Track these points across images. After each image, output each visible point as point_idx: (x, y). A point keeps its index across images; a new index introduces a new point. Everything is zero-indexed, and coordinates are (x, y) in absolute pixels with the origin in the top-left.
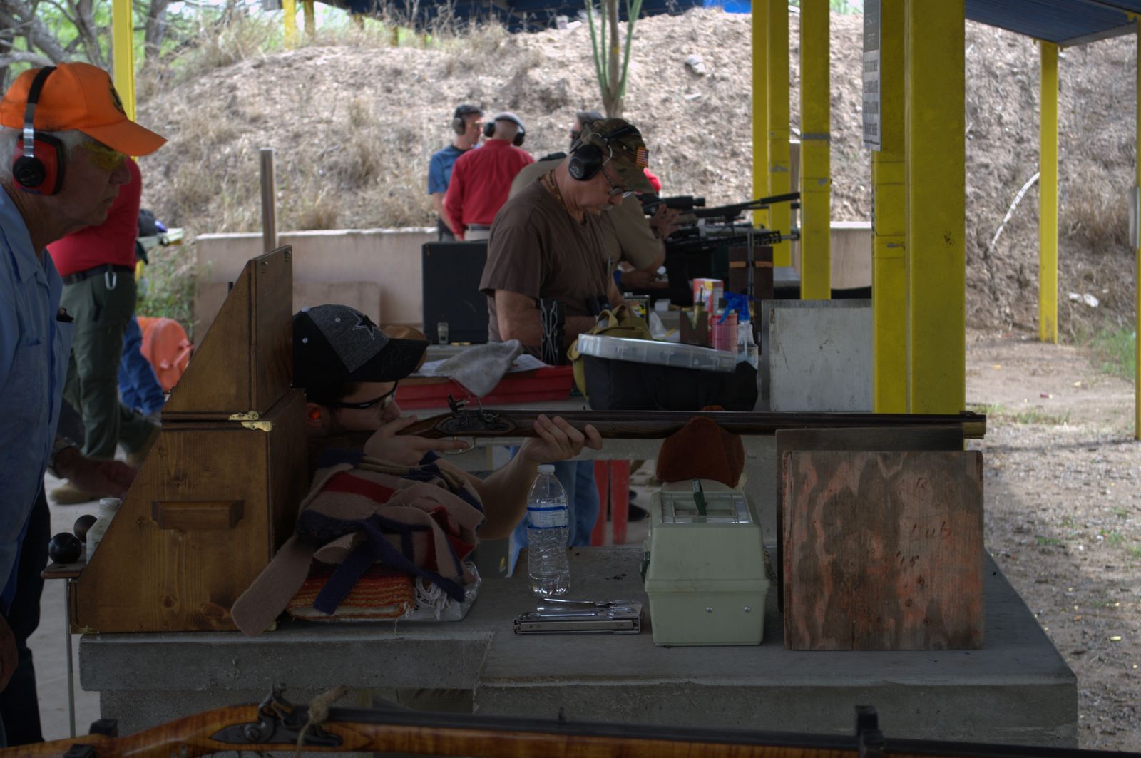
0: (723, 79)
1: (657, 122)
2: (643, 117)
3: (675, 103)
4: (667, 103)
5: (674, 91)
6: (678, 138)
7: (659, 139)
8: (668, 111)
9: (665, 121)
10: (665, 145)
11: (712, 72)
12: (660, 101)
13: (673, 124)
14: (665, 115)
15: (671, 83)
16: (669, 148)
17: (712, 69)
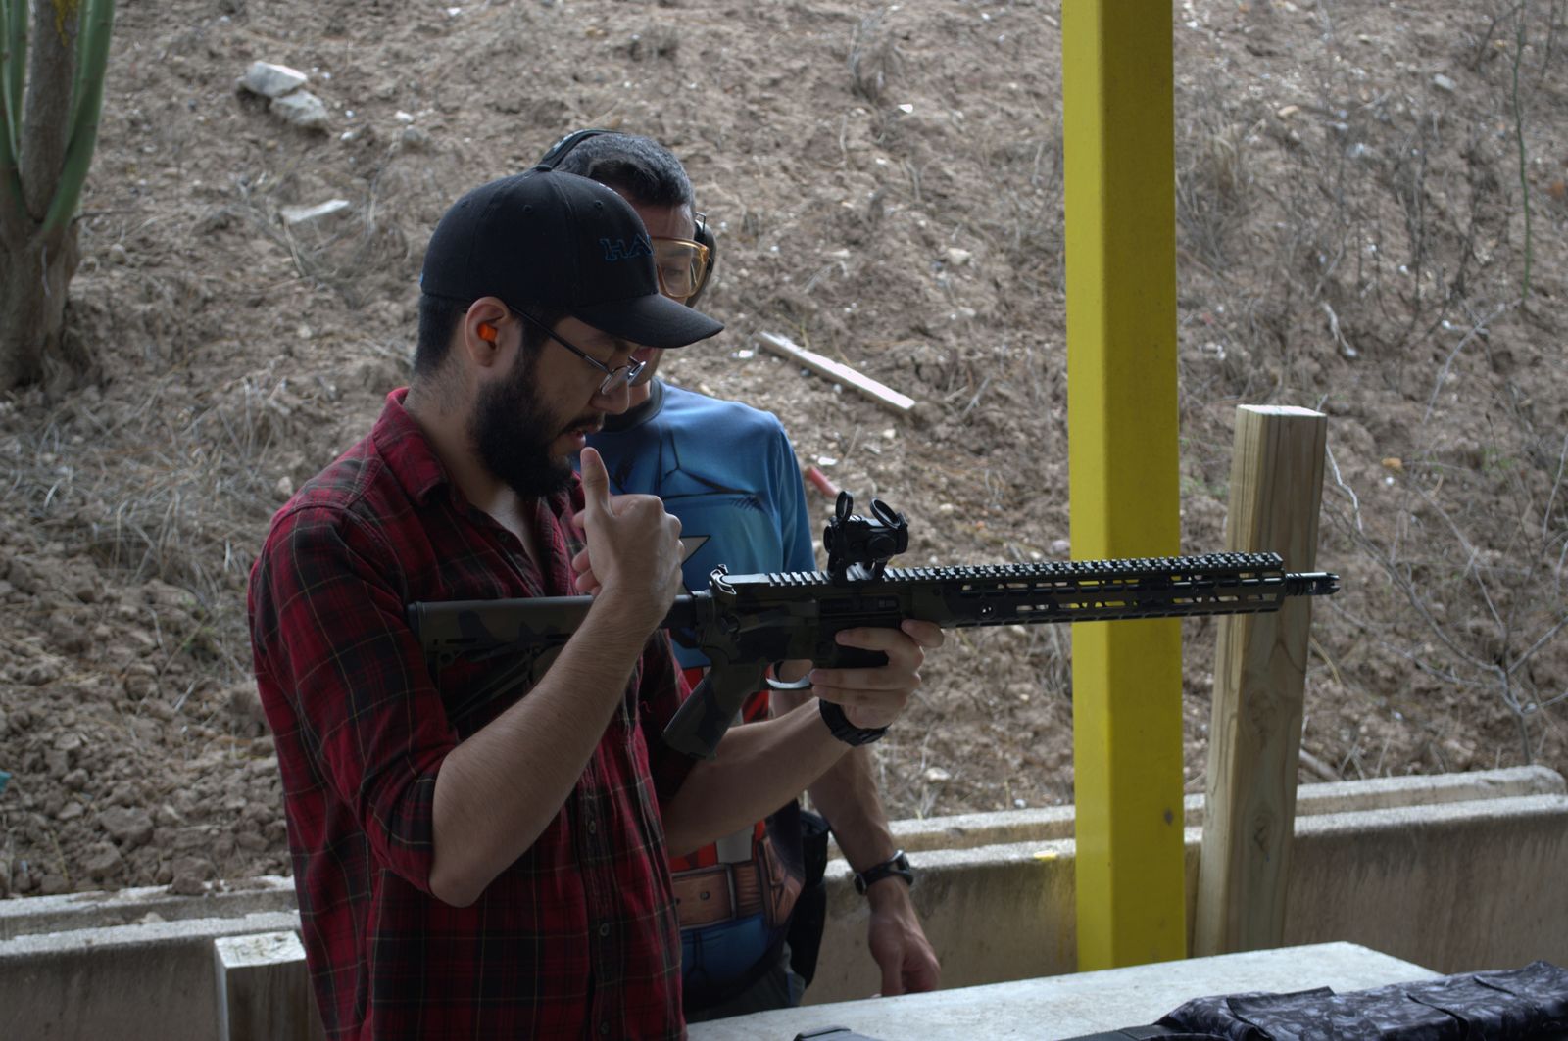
0: (412, 146)
1: (215, 313)
2: (150, 295)
3: (255, 237)
4: (226, 238)
5: (233, 193)
6: (323, 380)
7: (247, 387)
8: (242, 270)
9: (245, 311)
10: (285, 411)
11: (354, 121)
12: (196, 232)
13: (280, 321)
14: (233, 285)
15: (205, 163)
16: (299, 425)
17: (349, 113)
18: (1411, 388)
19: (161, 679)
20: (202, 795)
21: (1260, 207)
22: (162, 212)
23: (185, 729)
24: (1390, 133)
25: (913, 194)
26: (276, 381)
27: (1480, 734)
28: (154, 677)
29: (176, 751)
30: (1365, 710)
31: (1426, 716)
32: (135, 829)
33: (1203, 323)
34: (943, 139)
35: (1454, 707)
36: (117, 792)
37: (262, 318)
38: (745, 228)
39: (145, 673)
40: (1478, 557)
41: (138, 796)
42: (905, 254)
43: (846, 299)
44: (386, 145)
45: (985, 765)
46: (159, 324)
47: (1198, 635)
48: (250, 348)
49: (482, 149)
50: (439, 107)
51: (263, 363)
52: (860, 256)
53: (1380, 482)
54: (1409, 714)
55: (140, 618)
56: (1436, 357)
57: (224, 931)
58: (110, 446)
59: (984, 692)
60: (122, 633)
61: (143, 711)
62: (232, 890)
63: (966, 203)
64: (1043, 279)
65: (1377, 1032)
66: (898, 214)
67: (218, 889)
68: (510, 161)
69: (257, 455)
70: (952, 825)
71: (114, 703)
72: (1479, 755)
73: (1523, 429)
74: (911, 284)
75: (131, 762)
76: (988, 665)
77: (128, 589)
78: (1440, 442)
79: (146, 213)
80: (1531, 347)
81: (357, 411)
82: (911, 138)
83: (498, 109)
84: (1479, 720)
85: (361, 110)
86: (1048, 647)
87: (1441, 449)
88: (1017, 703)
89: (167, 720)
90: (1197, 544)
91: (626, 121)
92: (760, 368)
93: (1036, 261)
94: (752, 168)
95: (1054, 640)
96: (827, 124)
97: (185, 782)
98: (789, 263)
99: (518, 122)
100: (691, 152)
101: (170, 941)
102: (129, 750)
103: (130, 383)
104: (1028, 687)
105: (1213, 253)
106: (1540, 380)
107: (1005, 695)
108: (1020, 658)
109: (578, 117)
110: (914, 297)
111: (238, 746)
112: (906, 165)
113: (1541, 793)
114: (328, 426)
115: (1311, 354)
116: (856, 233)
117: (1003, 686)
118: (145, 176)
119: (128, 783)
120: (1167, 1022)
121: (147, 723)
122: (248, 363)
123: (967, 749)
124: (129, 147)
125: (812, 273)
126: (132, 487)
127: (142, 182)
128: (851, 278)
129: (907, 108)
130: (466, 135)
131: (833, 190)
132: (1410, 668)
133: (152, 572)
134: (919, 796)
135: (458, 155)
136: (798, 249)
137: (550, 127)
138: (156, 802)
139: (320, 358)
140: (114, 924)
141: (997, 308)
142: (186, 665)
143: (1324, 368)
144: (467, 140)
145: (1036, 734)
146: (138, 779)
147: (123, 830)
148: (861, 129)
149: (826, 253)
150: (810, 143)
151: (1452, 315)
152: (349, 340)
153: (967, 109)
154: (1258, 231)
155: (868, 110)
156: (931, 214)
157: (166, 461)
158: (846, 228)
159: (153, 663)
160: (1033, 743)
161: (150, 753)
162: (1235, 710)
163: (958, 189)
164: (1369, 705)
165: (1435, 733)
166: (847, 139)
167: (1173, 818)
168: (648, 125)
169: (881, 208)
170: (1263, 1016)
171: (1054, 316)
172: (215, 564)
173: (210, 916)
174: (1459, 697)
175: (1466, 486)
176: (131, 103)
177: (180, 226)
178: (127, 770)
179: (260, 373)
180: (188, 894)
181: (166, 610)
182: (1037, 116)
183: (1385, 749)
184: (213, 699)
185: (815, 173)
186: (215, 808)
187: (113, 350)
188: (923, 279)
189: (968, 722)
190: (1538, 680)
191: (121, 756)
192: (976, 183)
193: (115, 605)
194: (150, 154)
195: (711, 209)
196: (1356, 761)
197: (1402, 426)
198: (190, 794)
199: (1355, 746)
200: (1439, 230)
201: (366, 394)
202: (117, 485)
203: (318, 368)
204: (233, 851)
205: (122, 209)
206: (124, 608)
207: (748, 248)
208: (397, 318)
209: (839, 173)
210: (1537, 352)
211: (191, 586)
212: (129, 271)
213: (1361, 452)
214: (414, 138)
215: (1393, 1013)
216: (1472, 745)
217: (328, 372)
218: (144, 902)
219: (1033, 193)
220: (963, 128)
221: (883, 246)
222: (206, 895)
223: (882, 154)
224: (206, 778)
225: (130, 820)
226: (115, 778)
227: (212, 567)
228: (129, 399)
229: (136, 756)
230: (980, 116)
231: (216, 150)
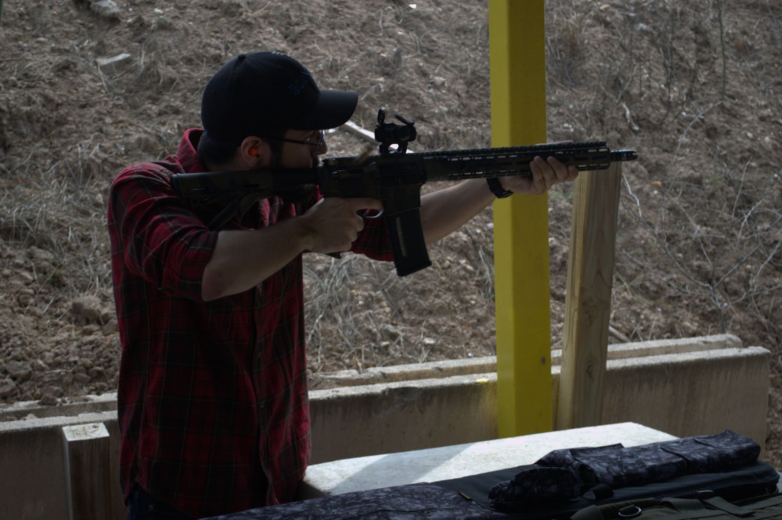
0: (163, 27)
1: (62, 111)
2: (30, 102)
3: (83, 72)
4: (68, 73)
5: (72, 51)
6: (118, 145)
7: (79, 149)
8: (76, 90)
9: (78, 111)
10: (99, 161)
11: (133, 13)
12: (52, 70)
13: (96, 115)
14: (72, 97)
15: (57, 35)
16: (106, 168)
17: (131, 9)
18: (666, 146)
19: (36, 296)
20: (57, 355)
21: (591, 55)
22: (36, 60)
23: (48, 321)
24: (656, 18)
25: (416, 50)
26: (94, 145)
27: (700, 319)
28: (33, 296)
29: (44, 333)
30: (643, 307)
31: (673, 310)
32: (22, 372)
33: (561, 114)
34: (431, 22)
35: (687, 305)
36: (13, 353)
37: (87, 114)
38: (331, 67)
39: (28, 293)
40: (699, 230)
41: (24, 356)
42: (413, 80)
43: (382, 103)
44: (149, 26)
45: (453, 336)
46: (34, 117)
47: (560, 270)
48: (81, 129)
49: (198, 28)
50: (176, 7)
51: (87, 136)
52: (389, 81)
53: (650, 193)
54: (665, 309)
55: (25, 265)
56: (679, 131)
57: (67, 423)
58: (10, 179)
59: (452, 300)
60: (16, 273)
61: (27, 313)
62: (71, 402)
63: (443, 54)
64: (482, 92)
65: (645, 466)
66: (409, 60)
67: (64, 402)
68: (213, 34)
69: (84, 183)
70: (436, 366)
71: (12, 308)
72: (700, 329)
73: (722, 166)
74: (415, 95)
75: (21, 338)
76: (454, 286)
77: (19, 251)
78: (681, 173)
79: (27, 60)
80: (726, 125)
81: (135, 160)
82: (416, 21)
83: (206, 7)
84: (700, 311)
85: (136, 8)
86: (485, 277)
87: (681, 177)
88: (469, 305)
89: (40, 317)
90: (559, 224)
91: (271, 13)
92: (339, 138)
93: (478, 83)
94: (335, 37)
95: (487, 273)
96: (373, 14)
97: (48, 347)
98: (354, 85)
99: (216, 14)
100: (304, 29)
101: (40, 428)
102: (20, 332)
103: (19, 147)
104: (475, 297)
105: (567, 79)
106: (730, 142)
107: (462, 301)
108: (470, 282)
109: (247, 11)
110: (417, 101)
111: (76, 330)
112: (412, 35)
113: (730, 347)
114: (121, 168)
115: (616, 130)
116: (388, 69)
117: (462, 296)
118: (27, 42)
119: (19, 349)
120: (540, 462)
121: (29, 319)
122: (80, 137)
123: (444, 328)
124: (19, 27)
125: (365, 90)
126: (21, 200)
127: (25, 45)
128: (385, 92)
129: (414, 6)
130: (190, 21)
131: (376, 47)
132: (666, 286)
133: (32, 242)
134: (420, 352)
135: (186, 30)
136: (358, 77)
137: (232, 17)
138: (34, 358)
139: (116, 134)
140: (11, 420)
141: (459, 106)
142: (49, 290)
143: (623, 136)
144: (191, 23)
145: (479, 320)
146: (24, 346)
147: (17, 373)
148: (390, 17)
149: (372, 79)
150: (364, 24)
151: (687, 109)
152: (131, 125)
153: (443, 6)
154: (590, 67)
155: (394, 8)
156: (426, 60)
157: (39, 187)
158: (382, 67)
159: (32, 288)
160: (477, 325)
161: (31, 334)
162: (577, 307)
163: (439, 47)
164: (645, 305)
165: (678, 318)
166: (383, 22)
167: (546, 361)
168: (282, 15)
169: (400, 57)
170: (588, 459)
171: (486, 110)
172: (64, 238)
173: (60, 415)
174: (690, 300)
175: (693, 195)
176: (19, 5)
177: (45, 67)
178: (19, 342)
179: (86, 141)
180: (49, 404)
181: (39, 262)
182: (479, 10)
183: (653, 326)
184: (63, 307)
185: (367, 39)
186: (63, 361)
187: (10, 130)
188: (421, 92)
189: (444, 315)
190: (729, 291)
191: (16, 335)
192: (448, 44)
193: (13, 259)
194: (29, 31)
195: (314, 58)
196: (638, 333)
197: (662, 165)
198: (51, 354)
199: (638, 325)
200: (680, 66)
201: (140, 152)
202: (14, 199)
203: (116, 139)
204: (73, 383)
205: (15, 58)
206: (17, 261)
207: (333, 77)
208: (155, 113)
209: (379, 39)
210: (729, 128)
211: (51, 250)
212: (19, 90)
213: (641, 178)
214: (163, 22)
215: (653, 457)
216: (696, 324)
217: (120, 141)
218: (27, 409)
219: (477, 49)
220: (442, 16)
221: (401, 76)
222: (58, 405)
223: (401, 29)
224: (59, 346)
225: (20, 367)
226: (12, 346)
227: (62, 240)
228: (20, 155)
229: (23, 335)
230: (450, 10)
231: (63, 28)
